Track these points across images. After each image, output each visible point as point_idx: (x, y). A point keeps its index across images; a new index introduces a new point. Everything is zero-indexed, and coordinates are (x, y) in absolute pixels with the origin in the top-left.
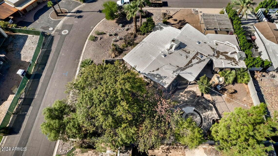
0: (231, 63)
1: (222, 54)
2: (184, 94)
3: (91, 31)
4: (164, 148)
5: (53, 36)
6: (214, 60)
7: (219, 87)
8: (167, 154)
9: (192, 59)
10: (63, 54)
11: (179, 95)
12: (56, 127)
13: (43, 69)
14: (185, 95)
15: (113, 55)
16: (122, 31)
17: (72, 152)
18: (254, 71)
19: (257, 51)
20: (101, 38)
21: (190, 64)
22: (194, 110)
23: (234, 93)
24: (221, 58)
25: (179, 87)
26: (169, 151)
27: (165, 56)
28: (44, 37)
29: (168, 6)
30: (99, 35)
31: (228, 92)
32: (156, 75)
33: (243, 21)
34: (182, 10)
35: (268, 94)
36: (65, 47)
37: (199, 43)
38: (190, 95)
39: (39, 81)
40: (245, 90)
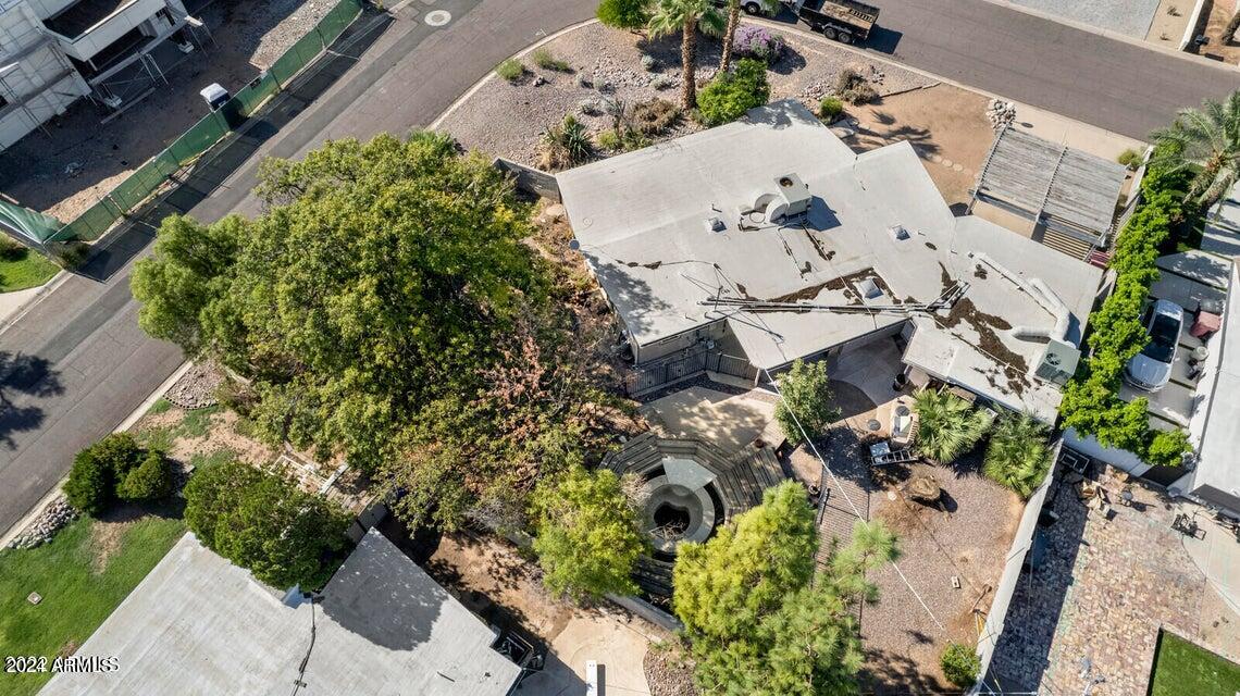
0: (990, 375)
1: (977, 320)
2: (716, 413)
3: (532, 44)
4: (502, 561)
5: (392, 19)
6: (920, 329)
7: (879, 453)
8: (502, 586)
9: (822, 286)
10: (383, 91)
11: (692, 403)
12: (172, 291)
13: (294, 114)
14: (715, 416)
15: (545, 158)
16: (641, 85)
17: (209, 415)
18: (1104, 464)
19: (1190, 388)
20: (544, 82)
21: (800, 302)
22: (709, 488)
23: (934, 504)
24: (959, 336)
25: (713, 377)
26: (516, 579)
27: (719, 227)
28: (362, 11)
29: (891, 53)
30: (545, 67)
31: (906, 489)
32: (631, 283)
33: (1214, 232)
34: (945, 89)
35: (1100, 586)
36: (406, 70)
37: (904, 236)
38: (737, 424)
39: (256, 147)
40: (999, 523)
